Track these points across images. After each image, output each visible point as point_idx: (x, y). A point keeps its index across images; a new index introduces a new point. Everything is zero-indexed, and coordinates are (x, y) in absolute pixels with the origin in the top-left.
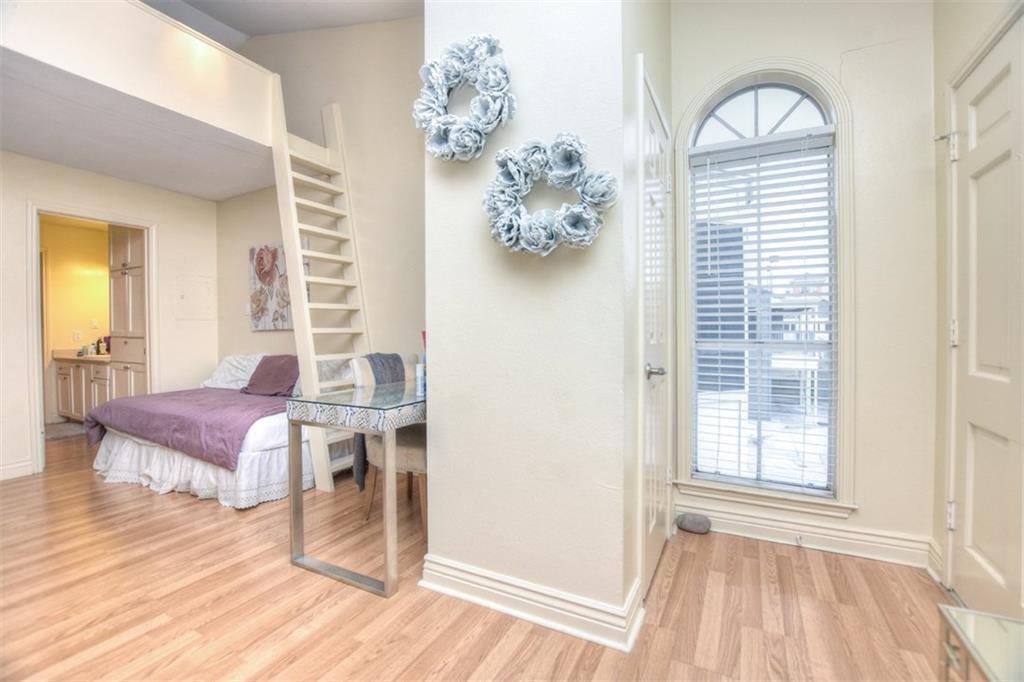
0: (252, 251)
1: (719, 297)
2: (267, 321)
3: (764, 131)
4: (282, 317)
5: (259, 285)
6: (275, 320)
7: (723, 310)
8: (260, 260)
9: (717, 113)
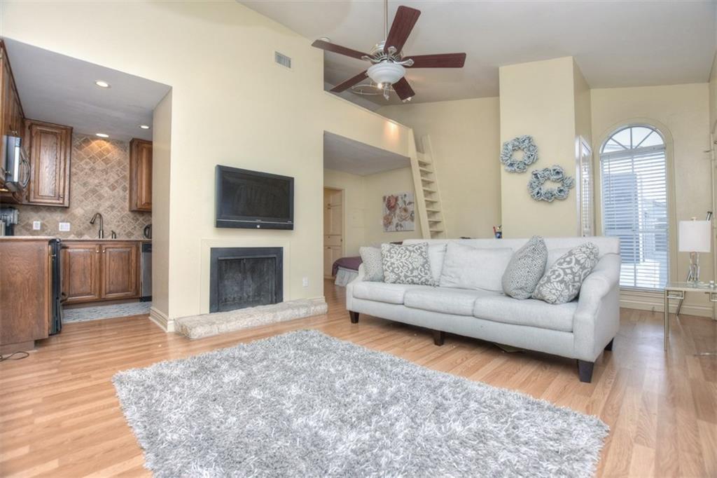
0: (384, 198)
1: (615, 216)
2: (393, 227)
3: (635, 144)
4: (401, 225)
5: (388, 212)
6: (397, 226)
7: (617, 221)
8: (389, 201)
9: (613, 138)
